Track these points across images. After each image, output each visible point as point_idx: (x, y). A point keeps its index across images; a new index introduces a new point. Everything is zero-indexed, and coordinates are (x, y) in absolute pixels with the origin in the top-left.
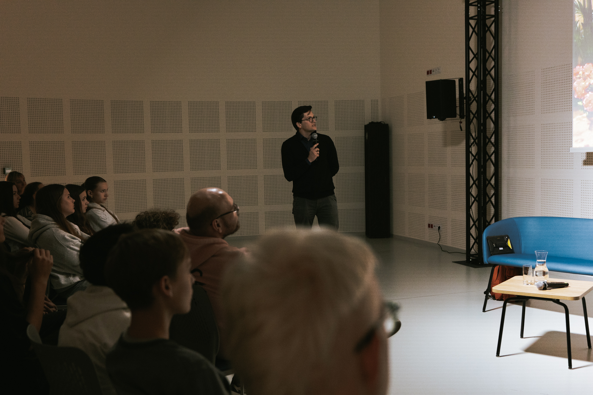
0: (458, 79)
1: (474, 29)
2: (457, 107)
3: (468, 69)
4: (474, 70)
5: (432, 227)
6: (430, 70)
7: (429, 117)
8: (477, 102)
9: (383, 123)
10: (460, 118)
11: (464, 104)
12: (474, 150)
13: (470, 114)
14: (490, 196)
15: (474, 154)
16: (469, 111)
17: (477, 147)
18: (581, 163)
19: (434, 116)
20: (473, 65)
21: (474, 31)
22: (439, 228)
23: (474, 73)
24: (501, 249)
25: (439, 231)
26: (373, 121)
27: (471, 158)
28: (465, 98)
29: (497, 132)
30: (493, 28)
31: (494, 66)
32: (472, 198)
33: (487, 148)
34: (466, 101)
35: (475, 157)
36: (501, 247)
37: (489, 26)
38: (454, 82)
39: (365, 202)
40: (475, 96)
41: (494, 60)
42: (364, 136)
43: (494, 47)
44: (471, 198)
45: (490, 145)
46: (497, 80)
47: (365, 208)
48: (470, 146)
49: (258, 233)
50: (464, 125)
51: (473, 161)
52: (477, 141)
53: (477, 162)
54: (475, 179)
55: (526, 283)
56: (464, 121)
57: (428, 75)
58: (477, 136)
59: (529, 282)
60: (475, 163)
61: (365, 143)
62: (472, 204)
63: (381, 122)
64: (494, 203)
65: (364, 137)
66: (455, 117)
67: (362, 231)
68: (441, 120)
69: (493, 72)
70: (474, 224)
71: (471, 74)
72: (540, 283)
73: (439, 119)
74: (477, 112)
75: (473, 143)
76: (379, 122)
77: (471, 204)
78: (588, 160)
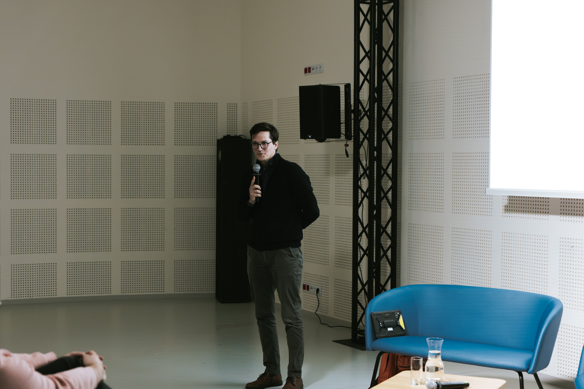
0: (344, 85)
1: (365, 16)
2: (342, 123)
3: (357, 71)
4: (365, 73)
5: (308, 289)
6: (309, 66)
7: (304, 136)
8: (369, 118)
9: (244, 137)
10: (346, 138)
11: (351, 120)
12: (364, 183)
13: (359, 133)
14: (385, 249)
15: (365, 190)
16: (358, 129)
17: (368, 181)
18: (501, 208)
19: (310, 134)
20: (365, 66)
21: (366, 19)
22: (318, 290)
23: (365, 77)
24: (390, 329)
25: (317, 296)
26: (229, 134)
27: (360, 194)
28: (353, 111)
29: (395, 161)
30: (391, 16)
31: (392, 70)
32: (361, 250)
33: (382, 181)
34: (354, 117)
35: (365, 194)
36: (390, 327)
37: (386, 13)
38: (338, 88)
39: (215, 251)
40: (366, 109)
41: (392, 61)
42: (216, 154)
43: (393, 43)
44: (359, 250)
45: (385, 177)
46: (396, 88)
47: (215, 259)
48: (360, 179)
49: (55, 294)
50: (351, 150)
51: (363, 199)
52: (368, 172)
53: (368, 200)
54: (365, 226)
55: (414, 383)
56: (351, 143)
57: (306, 74)
58: (368, 165)
59: (419, 380)
60: (366, 201)
61: (217, 165)
62: (362, 259)
63: (240, 136)
64: (390, 257)
65: (216, 157)
66: (339, 137)
67: (211, 292)
68: (319, 142)
69: (391, 77)
70: (363, 288)
71: (362, 78)
72: (432, 383)
73: (316, 140)
74: (368, 131)
75: (363, 174)
76: (238, 135)
77: (359, 258)
78: (511, 205)
